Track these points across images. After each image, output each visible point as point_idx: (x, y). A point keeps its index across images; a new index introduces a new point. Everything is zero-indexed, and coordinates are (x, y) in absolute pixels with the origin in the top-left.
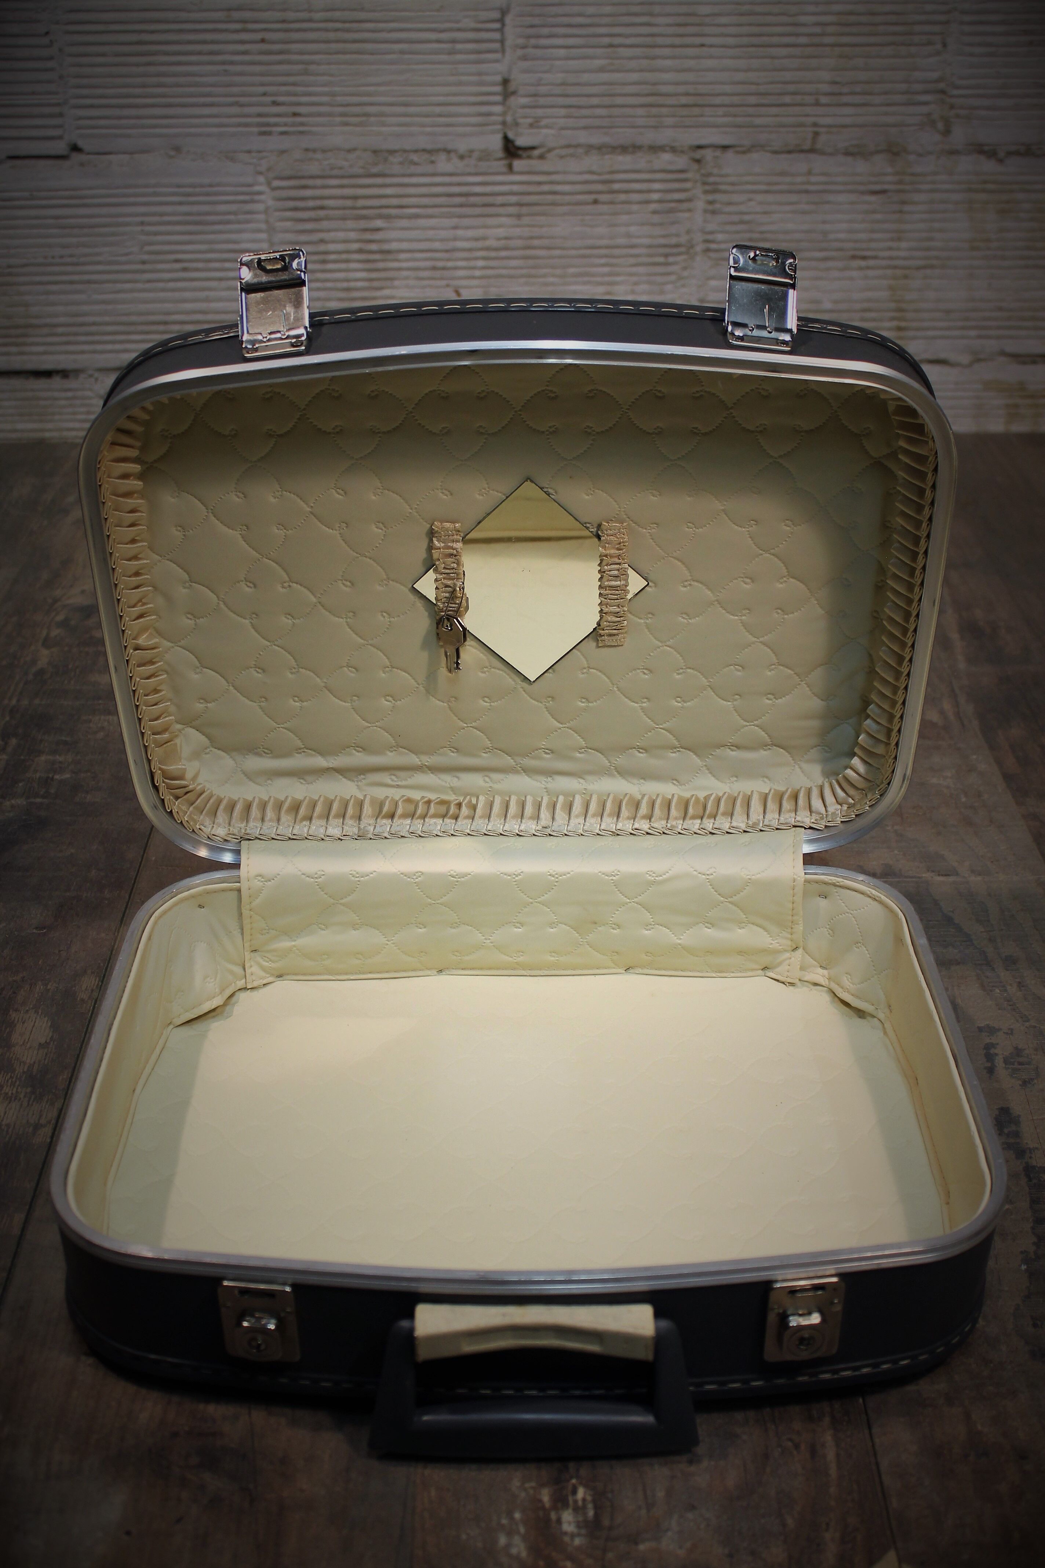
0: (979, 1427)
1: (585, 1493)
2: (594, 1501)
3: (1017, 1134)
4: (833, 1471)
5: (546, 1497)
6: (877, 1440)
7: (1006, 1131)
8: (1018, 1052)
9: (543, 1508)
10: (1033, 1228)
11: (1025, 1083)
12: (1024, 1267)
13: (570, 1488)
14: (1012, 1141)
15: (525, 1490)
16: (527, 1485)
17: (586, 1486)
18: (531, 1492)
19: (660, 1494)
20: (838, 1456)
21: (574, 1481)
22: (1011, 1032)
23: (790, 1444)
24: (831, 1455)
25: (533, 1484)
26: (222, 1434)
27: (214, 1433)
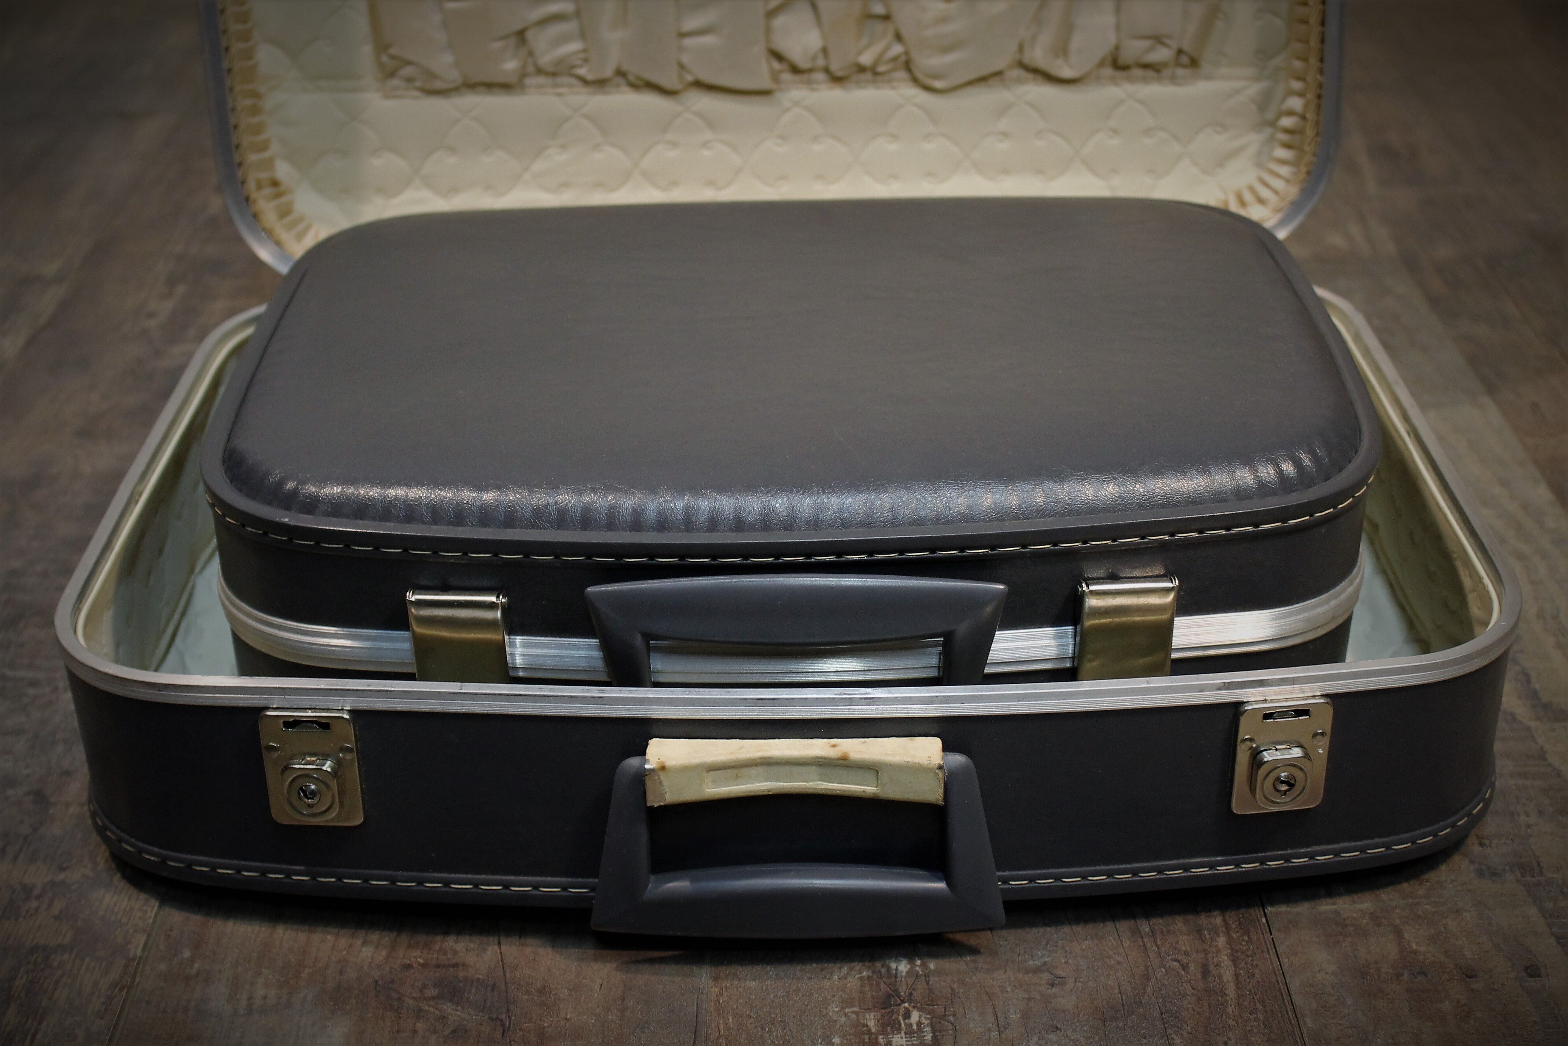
0: (1414, 947)
1: (920, 1017)
2: (932, 1025)
4: (1231, 991)
5: (871, 1021)
6: (1285, 961)
9: (869, 1032)
13: (902, 1011)
15: (846, 1015)
16: (847, 1010)
18: (854, 1016)
19: (1015, 1017)
20: (1236, 976)
21: (906, 1005)
23: (1175, 963)
24: (1228, 974)
25: (855, 1009)
26: (465, 966)
27: (456, 965)
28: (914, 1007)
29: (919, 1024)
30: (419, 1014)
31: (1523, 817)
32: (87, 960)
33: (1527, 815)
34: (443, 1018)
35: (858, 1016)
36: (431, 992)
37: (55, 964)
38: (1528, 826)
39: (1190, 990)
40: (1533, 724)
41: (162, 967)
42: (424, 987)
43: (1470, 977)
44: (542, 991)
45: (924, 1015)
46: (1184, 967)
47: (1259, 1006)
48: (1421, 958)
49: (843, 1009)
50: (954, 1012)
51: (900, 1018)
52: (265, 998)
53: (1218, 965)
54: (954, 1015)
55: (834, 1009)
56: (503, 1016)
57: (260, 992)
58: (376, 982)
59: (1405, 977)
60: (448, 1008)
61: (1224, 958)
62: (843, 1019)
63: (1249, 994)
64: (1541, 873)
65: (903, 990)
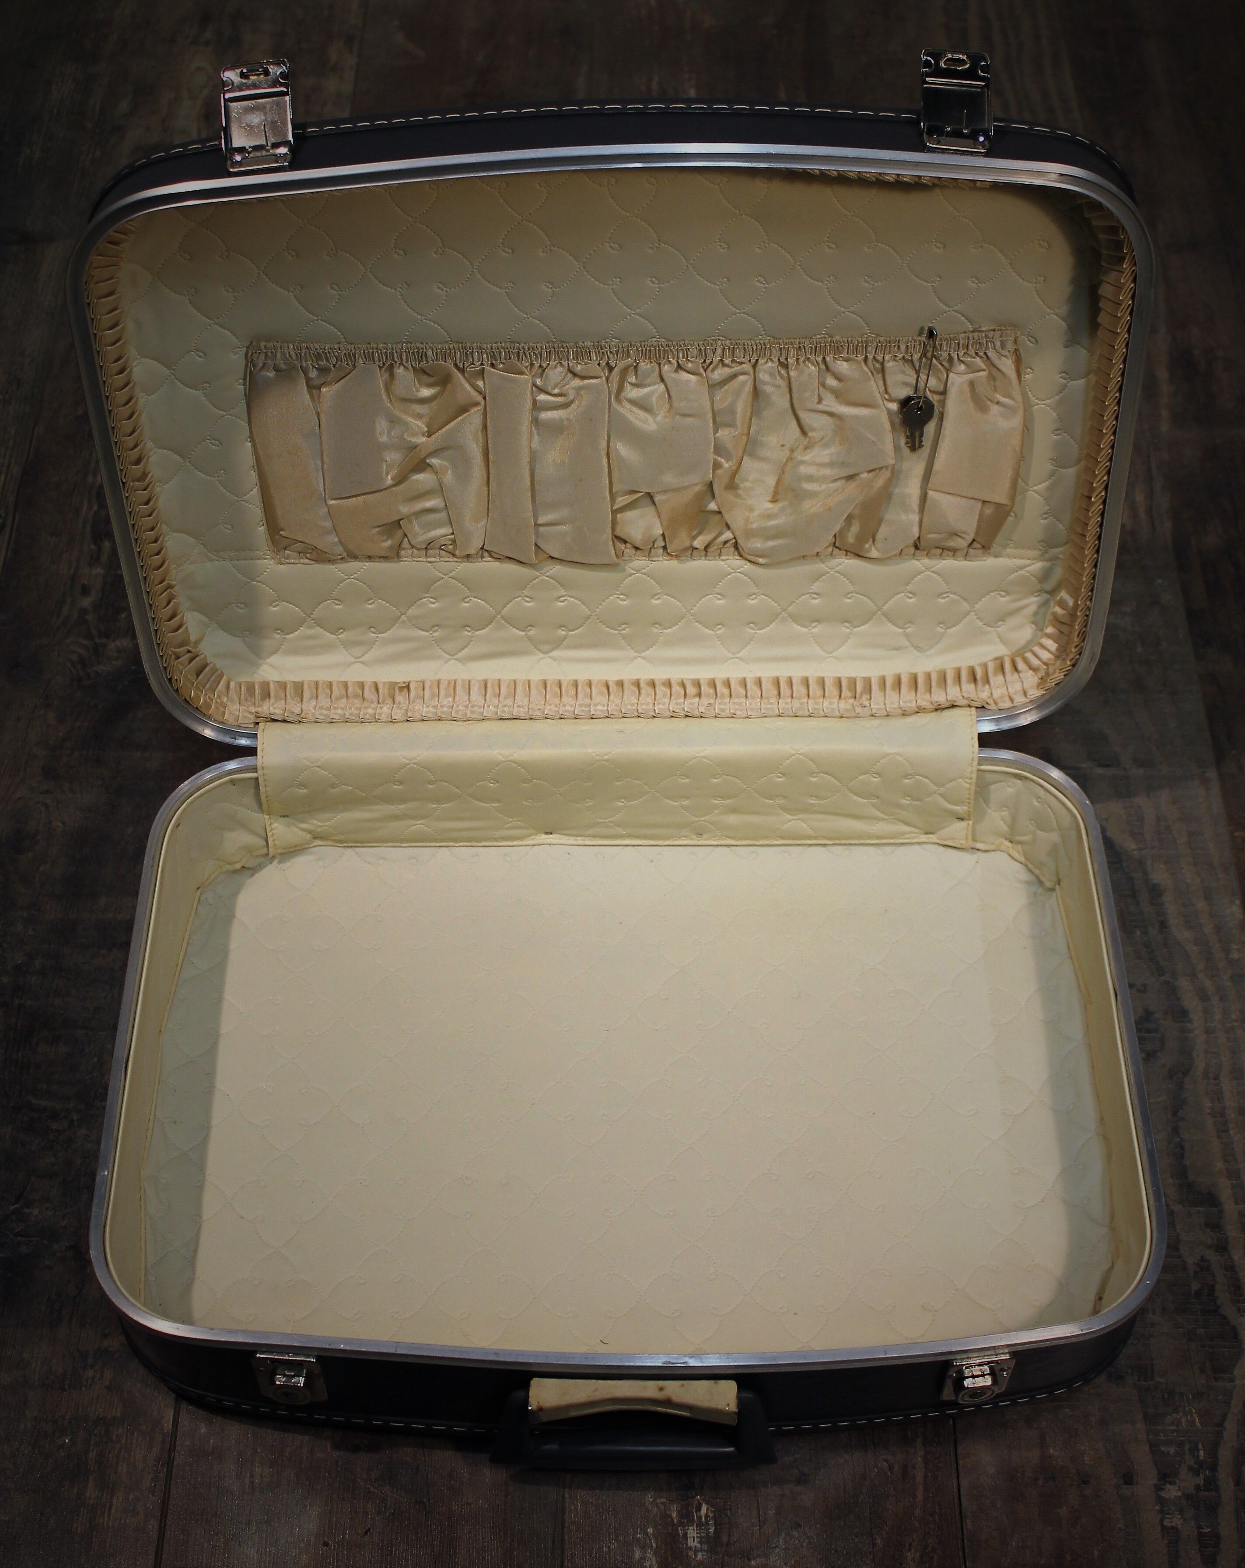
28: (704, 1500)
29: (706, 1516)
30: (368, 1494)
31: (1151, 1315)
32: (135, 1434)
33: (1154, 1314)
34: (384, 1500)
35: (665, 1507)
36: (375, 1474)
37: (114, 1436)
38: (1153, 1325)
39: (892, 1490)
41: (188, 1442)
42: (369, 1469)
43: (1085, 1482)
44: (450, 1475)
45: (710, 1509)
46: (891, 1468)
47: (937, 1509)
48: (1054, 1462)
49: (655, 1500)
50: (730, 1505)
51: (694, 1510)
52: (261, 1476)
53: (914, 1467)
54: (731, 1510)
55: (649, 1497)
56: (425, 1499)
57: (258, 1470)
58: (336, 1463)
59: (1040, 1482)
60: (387, 1490)
61: (919, 1460)
62: (655, 1509)
63: (932, 1497)
64: (1152, 1376)
65: (697, 1481)
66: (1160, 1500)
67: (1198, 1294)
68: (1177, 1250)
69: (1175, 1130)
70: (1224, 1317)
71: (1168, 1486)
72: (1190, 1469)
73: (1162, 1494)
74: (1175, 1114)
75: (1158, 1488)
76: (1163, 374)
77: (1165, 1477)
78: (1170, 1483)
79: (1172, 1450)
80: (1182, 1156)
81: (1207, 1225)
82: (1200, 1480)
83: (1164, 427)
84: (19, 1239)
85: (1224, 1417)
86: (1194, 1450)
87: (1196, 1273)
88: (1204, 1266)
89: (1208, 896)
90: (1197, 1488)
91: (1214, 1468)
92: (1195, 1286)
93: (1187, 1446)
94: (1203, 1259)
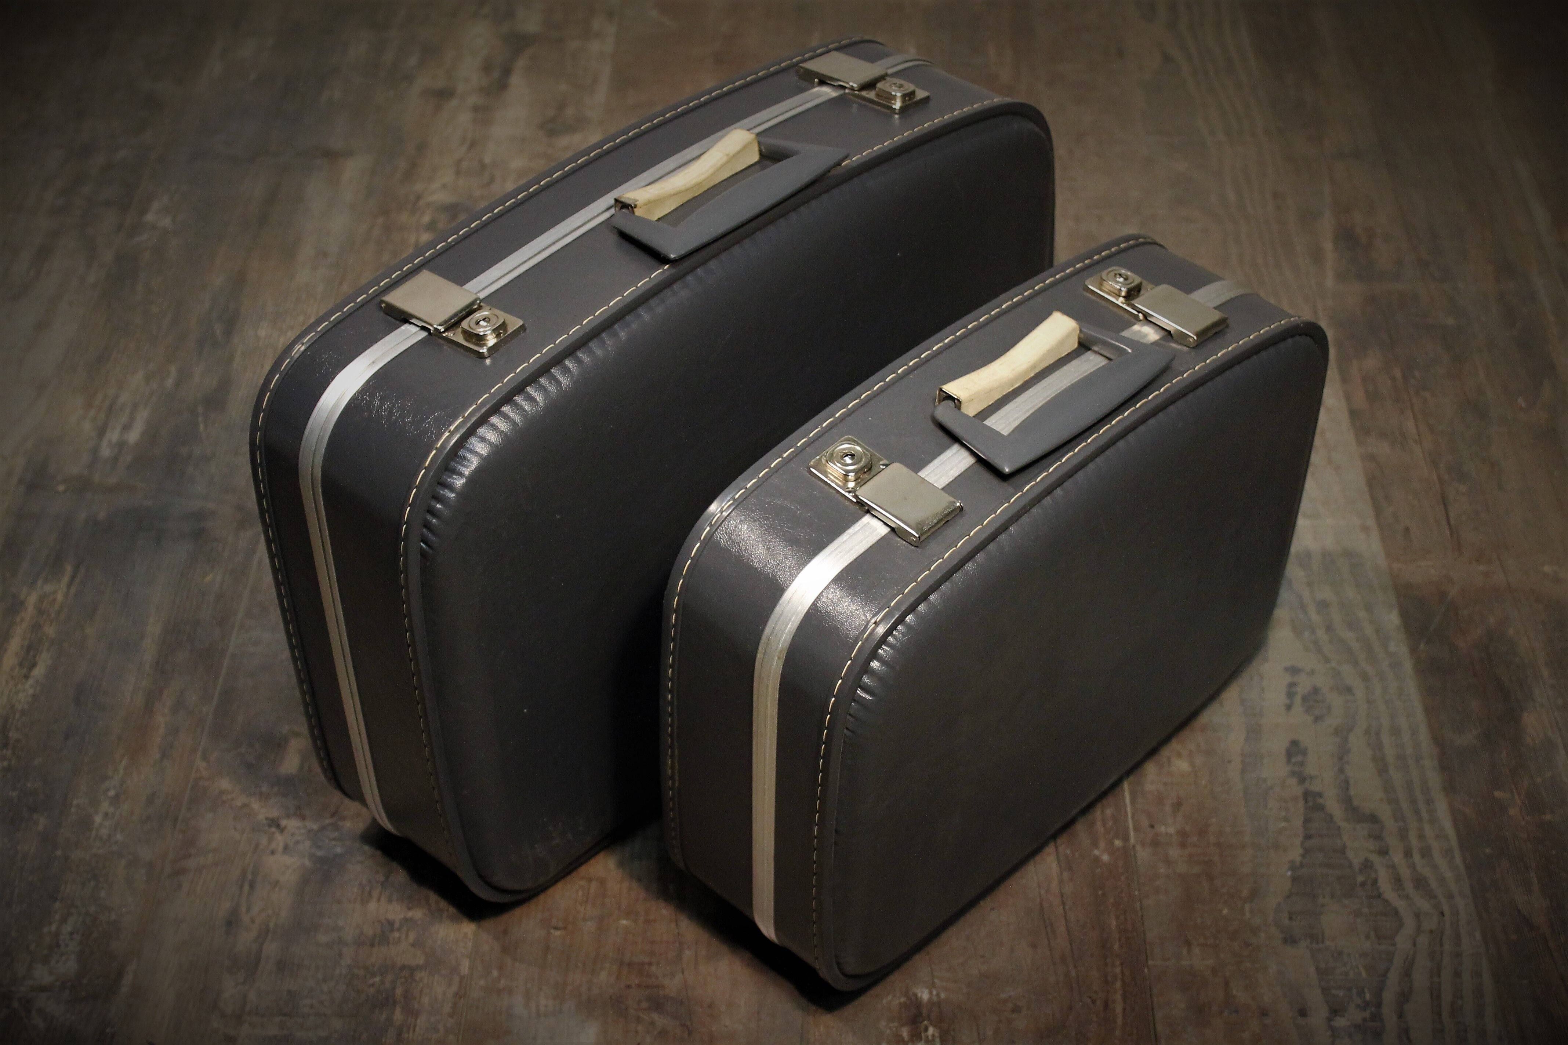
0: (1234, 993)
1: (934, 1031)
2: (941, 1037)
3: (1302, 764)
4: (1120, 1021)
5: (905, 1033)
6: (1155, 1000)
7: (1294, 760)
8: (1316, 691)
9: (903, 1040)
10: (1302, 843)
11: (1317, 719)
12: (1289, 873)
13: (923, 1027)
14: (1297, 769)
15: (890, 1028)
16: (891, 1025)
17: (935, 1026)
18: (895, 1029)
19: (990, 1033)
20: (1124, 1009)
21: (926, 1022)
22: (1312, 672)
23: (1089, 1000)
24: (1119, 1008)
25: (896, 1024)
26: (663, 987)
27: (658, 987)
28: (931, 1024)
29: (933, 1036)
30: (639, 1020)
32: (436, 976)
33: (1324, 897)
34: (653, 1023)
35: (897, 1029)
36: (644, 1005)
37: (417, 978)
38: (1323, 906)
39: (1094, 1019)
40: (1343, 824)
41: (482, 983)
42: (640, 1002)
43: (1264, 1015)
44: (710, 1006)
45: (936, 1030)
46: (1094, 1002)
47: (1135, 1031)
48: (1237, 1001)
50: (954, 1028)
51: (922, 1031)
52: (546, 1006)
53: (1114, 1002)
54: (954, 1030)
55: (883, 1023)
56: (688, 1023)
57: (543, 1002)
58: (611, 998)
59: (1226, 1013)
60: (655, 1016)
61: (1118, 997)
62: (888, 1031)
63: (1130, 1023)
64: (1323, 942)
65: (925, 1012)
66: (1332, 1028)
67: (1363, 884)
68: (1343, 852)
69: (1341, 770)
70: (1387, 901)
71: (1338, 1018)
72: (1358, 1006)
73: (1333, 1023)
74: (1340, 759)
75: (1330, 1020)
76: (1328, 246)
77: (1336, 1011)
78: (1340, 1016)
79: (1341, 993)
80: (1347, 788)
81: (1370, 836)
82: (1367, 1014)
83: (1329, 282)
84: (333, 843)
85: (1387, 970)
86: (1361, 993)
87: (1360, 870)
88: (1367, 865)
89: (1368, 608)
90: (1365, 1020)
91: (1379, 1005)
92: (1360, 879)
93: (1354, 991)
94: (1366, 860)
